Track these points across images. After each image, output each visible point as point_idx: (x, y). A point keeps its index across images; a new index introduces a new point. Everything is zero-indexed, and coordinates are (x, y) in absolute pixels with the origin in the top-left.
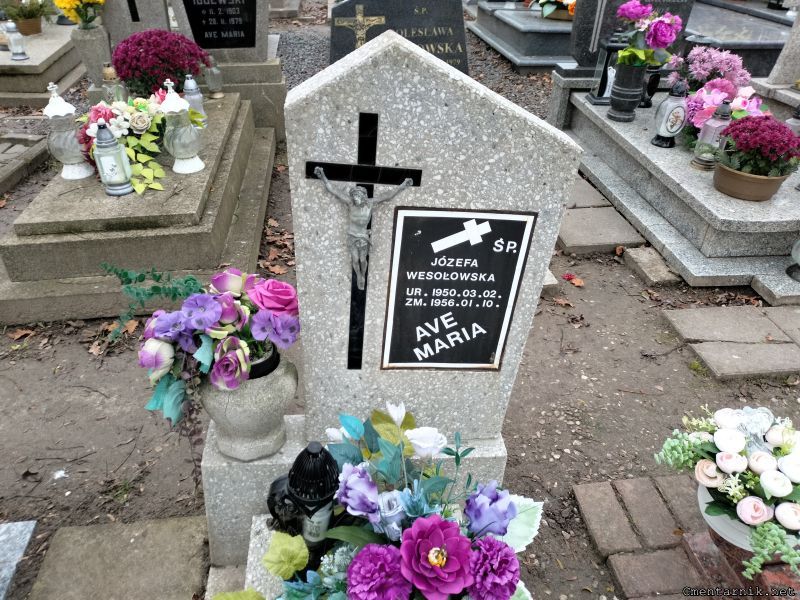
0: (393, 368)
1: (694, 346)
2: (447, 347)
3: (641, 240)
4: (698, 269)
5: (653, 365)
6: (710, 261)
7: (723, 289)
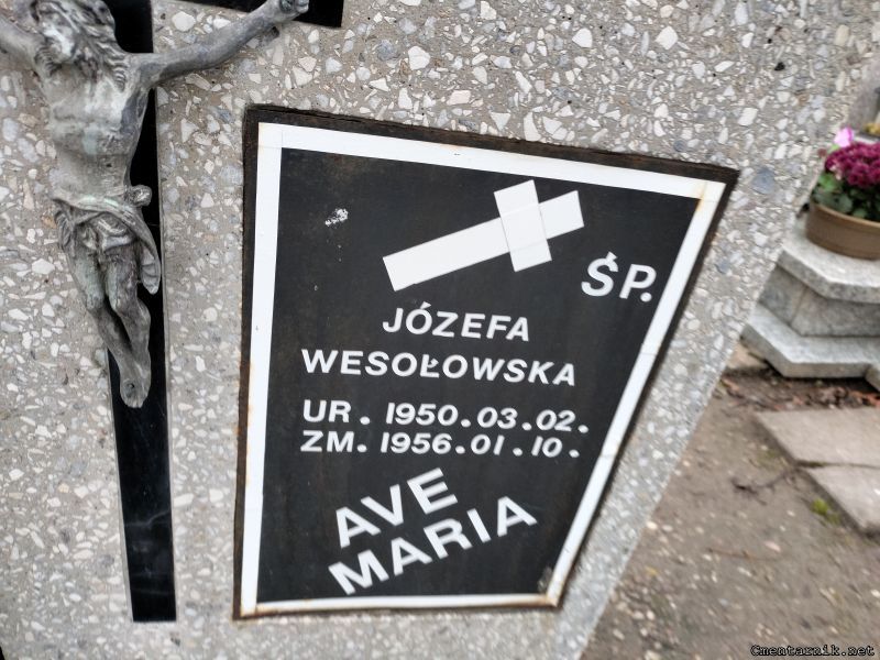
0: (271, 614)
1: (815, 473)
2: (426, 559)
4: (795, 353)
5: (754, 504)
6: (808, 341)
7: (828, 382)
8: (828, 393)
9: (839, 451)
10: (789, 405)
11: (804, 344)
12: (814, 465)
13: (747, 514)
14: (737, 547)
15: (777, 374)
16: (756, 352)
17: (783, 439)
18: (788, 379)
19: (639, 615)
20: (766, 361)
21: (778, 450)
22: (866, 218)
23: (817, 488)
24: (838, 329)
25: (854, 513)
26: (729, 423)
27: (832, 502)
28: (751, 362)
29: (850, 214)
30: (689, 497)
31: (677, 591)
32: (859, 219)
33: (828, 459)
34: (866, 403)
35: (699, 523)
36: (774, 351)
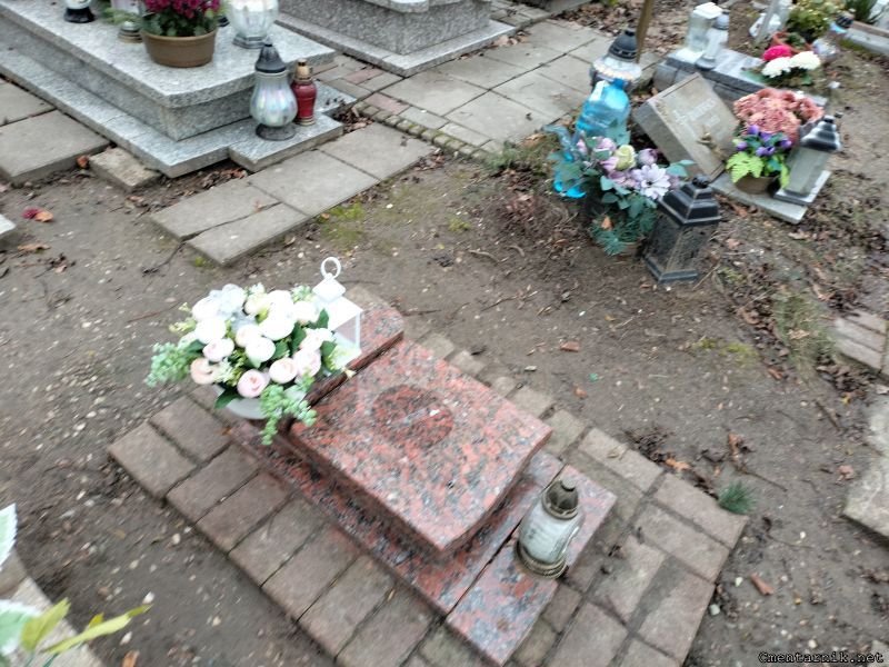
1: (191, 241)
3: (102, 142)
4: (172, 157)
5: (157, 279)
6: (182, 144)
7: (207, 169)
8: (206, 180)
9: (209, 220)
10: (182, 198)
11: (178, 148)
12: (192, 236)
13: (153, 287)
14: (147, 311)
15: (168, 179)
16: (150, 166)
17: (170, 227)
18: (178, 179)
19: (86, 382)
20: (158, 171)
21: (170, 235)
22: (178, 35)
23: (196, 251)
24: (201, 127)
25: (216, 257)
26: (137, 230)
27: (205, 256)
28: (148, 175)
29: (164, 34)
30: (112, 294)
31: (110, 356)
32: (172, 37)
33: (202, 229)
34: (233, 176)
35: (120, 309)
36: (158, 162)
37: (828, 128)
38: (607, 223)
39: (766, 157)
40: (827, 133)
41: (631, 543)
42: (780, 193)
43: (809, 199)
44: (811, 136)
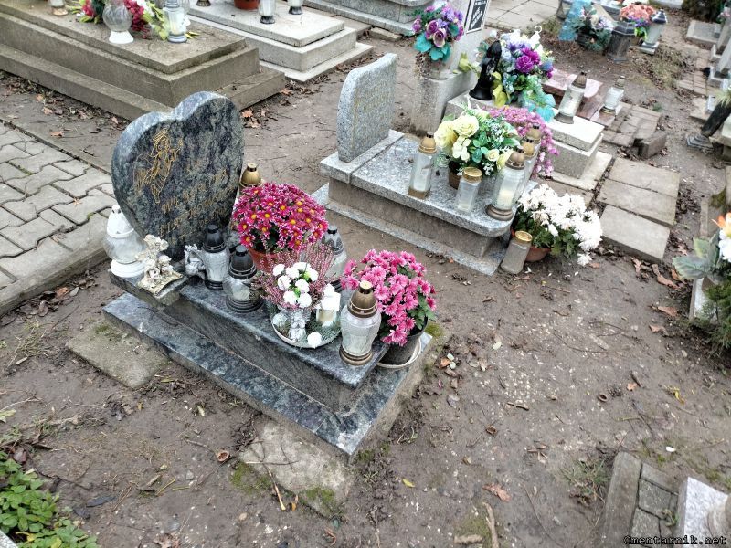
3: (370, 25)
15: (406, 37)
16: (398, 32)
18: (409, 37)
20: (401, 34)
36: (402, 30)
37: (662, 14)
38: (593, 40)
39: (638, 27)
40: (662, 16)
41: (629, 116)
42: (644, 44)
43: (655, 46)
44: (656, 18)
